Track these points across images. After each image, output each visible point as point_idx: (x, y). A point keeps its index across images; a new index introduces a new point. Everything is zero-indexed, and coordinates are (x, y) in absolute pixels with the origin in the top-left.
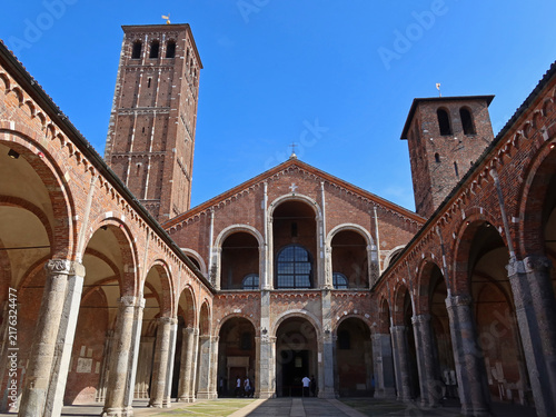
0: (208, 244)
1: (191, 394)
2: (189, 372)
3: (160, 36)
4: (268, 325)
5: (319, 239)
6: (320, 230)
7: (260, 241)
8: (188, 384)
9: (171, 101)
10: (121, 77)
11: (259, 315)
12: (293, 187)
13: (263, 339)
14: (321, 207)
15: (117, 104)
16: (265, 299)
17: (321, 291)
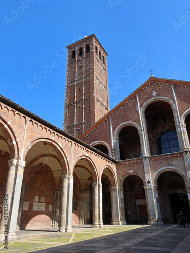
0: (110, 136)
1: (99, 222)
2: (97, 209)
3: (83, 45)
4: (150, 178)
5: (176, 120)
6: (175, 115)
7: (139, 129)
8: (97, 216)
9: (90, 72)
10: (68, 69)
11: (144, 172)
12: (154, 93)
13: (148, 187)
14: (174, 101)
15: (68, 81)
16: (146, 163)
17: (182, 153)
